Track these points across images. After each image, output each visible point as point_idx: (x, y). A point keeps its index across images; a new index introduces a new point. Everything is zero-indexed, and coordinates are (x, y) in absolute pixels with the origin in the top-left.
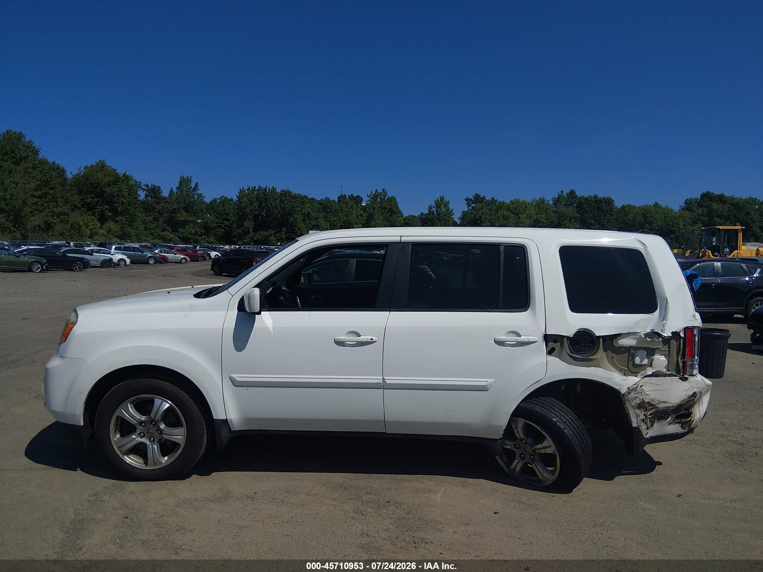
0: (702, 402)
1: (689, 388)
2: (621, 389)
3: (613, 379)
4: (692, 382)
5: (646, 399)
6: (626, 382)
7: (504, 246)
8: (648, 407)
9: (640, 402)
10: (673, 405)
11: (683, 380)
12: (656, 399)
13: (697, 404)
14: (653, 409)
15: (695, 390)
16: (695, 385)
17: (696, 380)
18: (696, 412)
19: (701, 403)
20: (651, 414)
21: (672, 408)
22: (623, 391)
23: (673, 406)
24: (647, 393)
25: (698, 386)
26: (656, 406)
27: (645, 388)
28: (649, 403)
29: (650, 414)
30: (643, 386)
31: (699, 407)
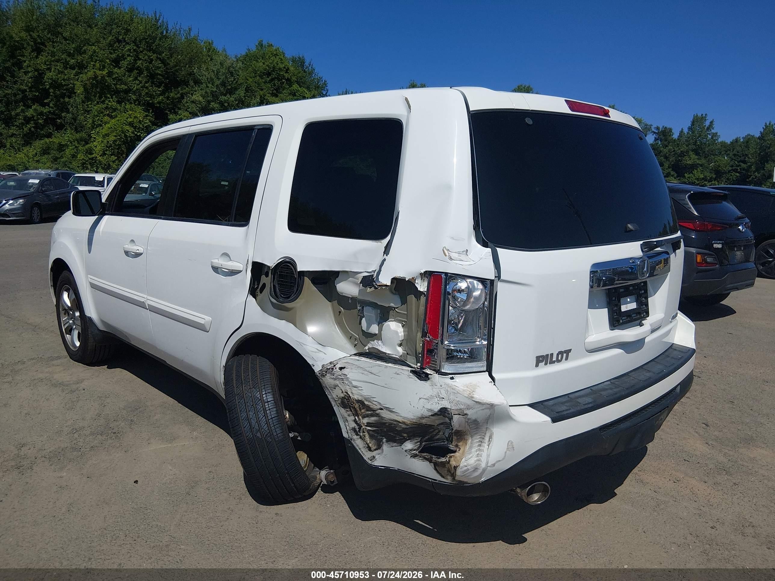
0: (490, 437)
1: (432, 397)
2: (314, 366)
3: (304, 346)
4: (439, 385)
5: (352, 393)
6: (321, 355)
7: (258, 129)
8: (360, 410)
9: (342, 395)
10: (403, 420)
11: (420, 376)
12: (374, 399)
13: (476, 439)
14: (372, 415)
15: (445, 404)
16: (443, 394)
17: (448, 385)
18: (470, 453)
19: (487, 439)
20: (369, 424)
21: (404, 426)
22: (317, 369)
23: (404, 423)
24: (354, 383)
25: (452, 397)
26: (377, 412)
27: (352, 374)
28: (359, 401)
29: (367, 423)
30: (345, 369)
31: (480, 445)
